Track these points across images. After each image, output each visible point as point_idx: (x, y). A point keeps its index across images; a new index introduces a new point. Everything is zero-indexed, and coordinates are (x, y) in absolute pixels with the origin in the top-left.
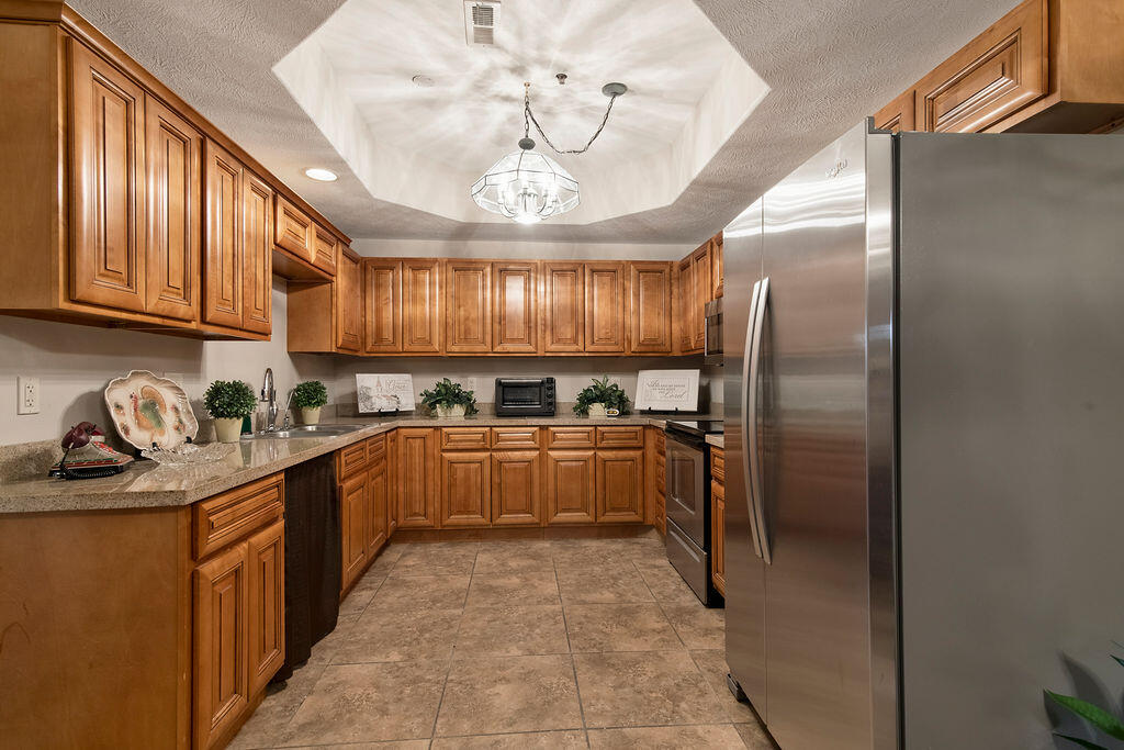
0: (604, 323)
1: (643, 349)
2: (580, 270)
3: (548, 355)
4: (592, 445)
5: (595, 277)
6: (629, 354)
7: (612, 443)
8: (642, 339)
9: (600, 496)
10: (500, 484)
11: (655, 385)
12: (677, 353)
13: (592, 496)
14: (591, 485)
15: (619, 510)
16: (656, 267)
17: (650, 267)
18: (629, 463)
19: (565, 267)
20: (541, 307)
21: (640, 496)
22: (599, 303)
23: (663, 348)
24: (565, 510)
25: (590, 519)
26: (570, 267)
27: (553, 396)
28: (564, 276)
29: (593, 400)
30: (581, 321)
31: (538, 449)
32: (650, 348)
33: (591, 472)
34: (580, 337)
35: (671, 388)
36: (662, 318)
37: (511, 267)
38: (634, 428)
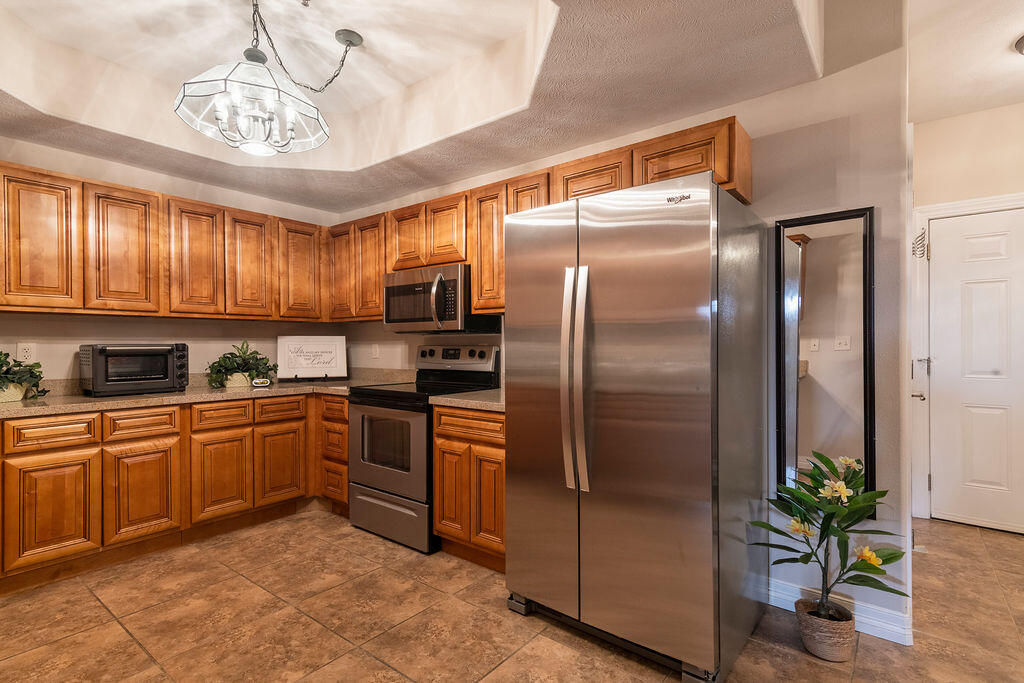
0: (249, 282)
1: (293, 313)
2: (219, 217)
3: (173, 315)
4: (251, 420)
5: (238, 228)
6: (277, 318)
7: (272, 416)
8: (291, 302)
9: (258, 476)
10: (117, 489)
11: (299, 352)
12: (325, 319)
13: (249, 480)
14: (249, 466)
15: (281, 488)
16: (306, 229)
17: (299, 228)
18: (291, 435)
19: (200, 210)
20: (163, 254)
21: (302, 469)
22: (244, 261)
23: (312, 314)
24: (214, 503)
25: (247, 505)
26: (206, 211)
27: (184, 366)
28: (199, 220)
29: (231, 371)
30: (221, 277)
31: (177, 434)
32: (301, 313)
33: (248, 451)
34: (220, 297)
35: (316, 355)
36: (312, 282)
37: (116, 194)
38: (297, 398)
